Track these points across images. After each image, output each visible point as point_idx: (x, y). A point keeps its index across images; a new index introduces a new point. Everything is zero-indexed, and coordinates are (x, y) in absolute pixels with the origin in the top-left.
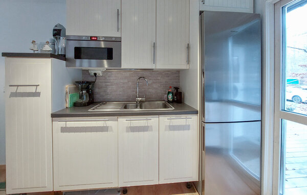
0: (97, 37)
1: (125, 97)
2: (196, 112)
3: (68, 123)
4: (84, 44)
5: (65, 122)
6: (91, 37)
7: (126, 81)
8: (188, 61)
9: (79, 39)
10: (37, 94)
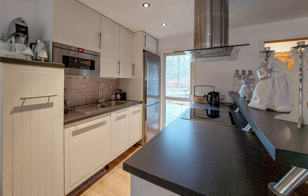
0: (83, 50)
1: (84, 101)
2: (141, 102)
3: (78, 126)
4: (72, 54)
5: (75, 127)
6: (79, 49)
7: (85, 86)
8: (133, 74)
9: (69, 48)
10: (50, 105)
